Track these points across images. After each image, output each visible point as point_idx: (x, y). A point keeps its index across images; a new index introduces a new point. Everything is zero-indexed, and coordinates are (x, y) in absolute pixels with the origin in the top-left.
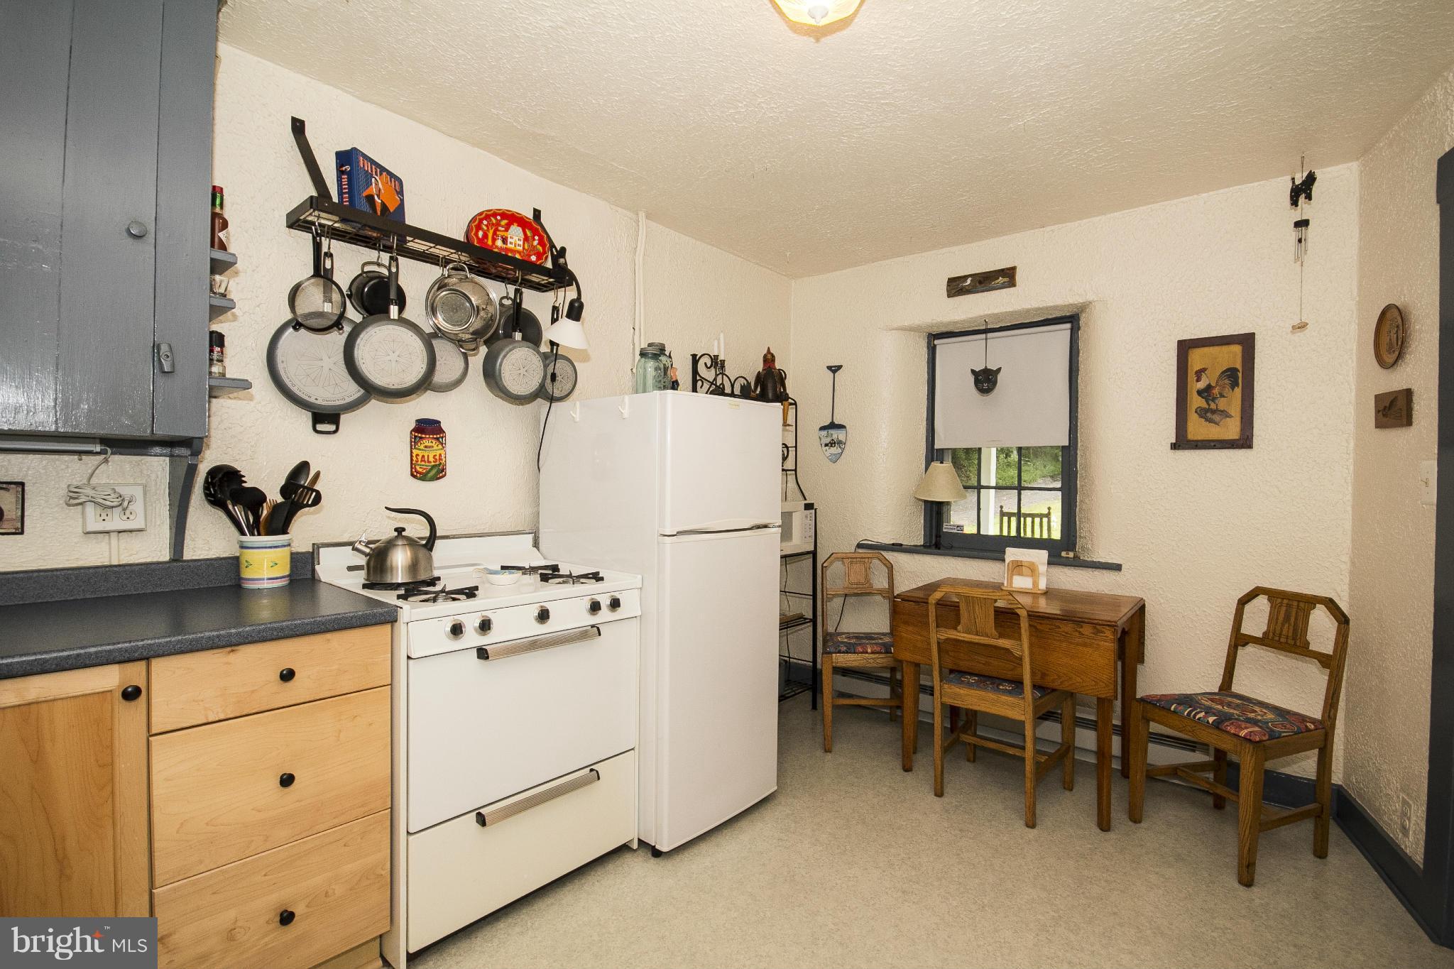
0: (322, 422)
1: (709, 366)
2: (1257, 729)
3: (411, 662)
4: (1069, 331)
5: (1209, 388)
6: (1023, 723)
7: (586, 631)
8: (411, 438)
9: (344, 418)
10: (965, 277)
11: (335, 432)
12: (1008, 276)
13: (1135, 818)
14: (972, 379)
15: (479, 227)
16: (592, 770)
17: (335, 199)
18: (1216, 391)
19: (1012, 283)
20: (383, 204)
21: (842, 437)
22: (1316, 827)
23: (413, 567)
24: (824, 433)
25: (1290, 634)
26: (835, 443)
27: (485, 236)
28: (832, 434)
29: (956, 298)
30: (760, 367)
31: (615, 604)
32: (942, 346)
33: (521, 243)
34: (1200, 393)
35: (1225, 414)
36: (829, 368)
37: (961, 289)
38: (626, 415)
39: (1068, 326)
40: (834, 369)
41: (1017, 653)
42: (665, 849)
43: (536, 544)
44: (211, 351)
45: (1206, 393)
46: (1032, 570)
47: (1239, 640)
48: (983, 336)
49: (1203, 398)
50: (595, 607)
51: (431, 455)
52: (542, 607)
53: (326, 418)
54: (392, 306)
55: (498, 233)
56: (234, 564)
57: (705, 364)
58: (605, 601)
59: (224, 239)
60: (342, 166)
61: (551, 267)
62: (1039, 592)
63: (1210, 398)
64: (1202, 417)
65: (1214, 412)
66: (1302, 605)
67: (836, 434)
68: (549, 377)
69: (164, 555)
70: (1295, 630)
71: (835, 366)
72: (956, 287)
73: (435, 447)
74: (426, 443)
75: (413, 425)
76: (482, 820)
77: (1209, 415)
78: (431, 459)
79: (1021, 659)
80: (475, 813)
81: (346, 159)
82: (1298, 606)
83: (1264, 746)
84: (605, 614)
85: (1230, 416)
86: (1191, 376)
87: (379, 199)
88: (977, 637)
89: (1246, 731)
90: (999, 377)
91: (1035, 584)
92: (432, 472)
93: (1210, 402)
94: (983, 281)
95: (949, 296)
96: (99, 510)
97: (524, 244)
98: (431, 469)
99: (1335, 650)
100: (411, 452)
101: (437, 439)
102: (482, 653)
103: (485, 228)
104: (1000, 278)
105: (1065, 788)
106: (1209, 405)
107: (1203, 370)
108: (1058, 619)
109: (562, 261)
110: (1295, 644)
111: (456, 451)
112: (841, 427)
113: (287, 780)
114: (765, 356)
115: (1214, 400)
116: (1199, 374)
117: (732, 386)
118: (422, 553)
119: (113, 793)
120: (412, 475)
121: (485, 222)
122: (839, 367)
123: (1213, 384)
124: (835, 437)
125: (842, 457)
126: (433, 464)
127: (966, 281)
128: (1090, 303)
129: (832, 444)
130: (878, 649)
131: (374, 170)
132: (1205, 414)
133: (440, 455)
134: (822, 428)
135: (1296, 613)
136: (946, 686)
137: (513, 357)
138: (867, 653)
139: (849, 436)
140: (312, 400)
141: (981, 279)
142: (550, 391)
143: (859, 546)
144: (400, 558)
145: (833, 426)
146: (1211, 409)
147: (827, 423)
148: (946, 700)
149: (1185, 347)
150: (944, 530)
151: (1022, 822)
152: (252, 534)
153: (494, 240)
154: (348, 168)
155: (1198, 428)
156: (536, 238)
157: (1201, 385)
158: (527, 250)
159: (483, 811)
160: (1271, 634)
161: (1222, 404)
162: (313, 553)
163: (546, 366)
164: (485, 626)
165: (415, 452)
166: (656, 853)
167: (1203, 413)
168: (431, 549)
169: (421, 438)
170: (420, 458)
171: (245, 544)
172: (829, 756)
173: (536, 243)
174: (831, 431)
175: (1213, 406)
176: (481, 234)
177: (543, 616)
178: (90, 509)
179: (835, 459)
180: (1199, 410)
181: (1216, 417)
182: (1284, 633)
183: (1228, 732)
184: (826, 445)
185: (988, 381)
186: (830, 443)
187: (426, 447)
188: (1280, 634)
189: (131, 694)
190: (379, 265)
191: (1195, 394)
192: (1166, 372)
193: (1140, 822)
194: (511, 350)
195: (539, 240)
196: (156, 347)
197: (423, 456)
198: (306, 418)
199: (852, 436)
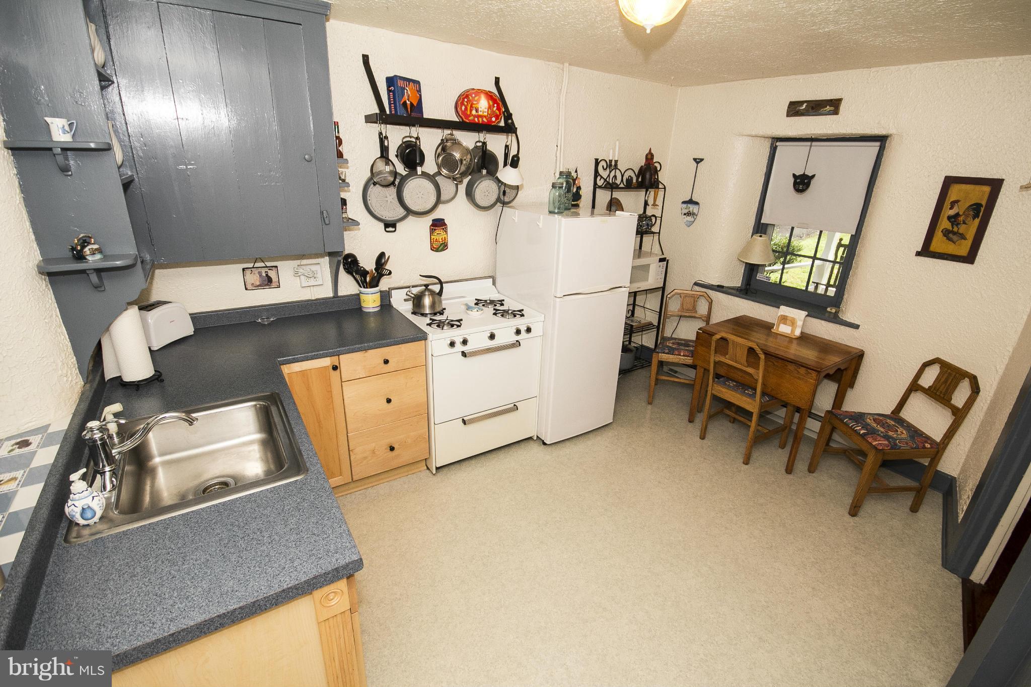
0: (388, 227)
1: (605, 168)
2: (886, 442)
3: (433, 357)
4: (879, 147)
5: (957, 215)
6: (752, 413)
7: (514, 344)
8: (430, 230)
9: (398, 225)
10: (802, 103)
11: (395, 231)
12: (833, 106)
13: (812, 469)
14: (792, 180)
15: (462, 104)
16: (515, 405)
17: (388, 112)
18: (961, 219)
19: (836, 112)
20: (411, 103)
21: (695, 211)
22: (916, 496)
23: (433, 305)
24: (685, 206)
25: (943, 391)
26: (690, 214)
27: (466, 109)
28: (689, 208)
29: (792, 118)
30: (643, 162)
31: (529, 330)
32: (782, 147)
33: (486, 110)
34: (949, 218)
35: (963, 237)
36: (695, 160)
37: (797, 112)
38: (541, 226)
39: (878, 144)
40: (698, 161)
41: (756, 377)
42: (548, 443)
43: (494, 283)
44: (342, 209)
45: (953, 219)
46: (793, 323)
47: (914, 387)
48: (809, 143)
49: (950, 222)
50: (518, 332)
51: (440, 238)
52: (491, 332)
53: (390, 225)
54: (418, 167)
55: (473, 106)
56: (357, 298)
57: (603, 166)
58: (523, 329)
59: (341, 150)
60: (390, 87)
61: (504, 125)
62: (794, 337)
63: (955, 223)
64: (945, 236)
65: (955, 233)
66: (957, 375)
67: (692, 208)
68: (502, 193)
69: (331, 295)
70: (947, 389)
71: (699, 159)
72: (795, 109)
73: (442, 234)
74: (437, 232)
75: (431, 223)
76: (464, 422)
77: (951, 235)
78: (440, 240)
79: (757, 380)
80: (461, 419)
81: (391, 81)
82: (955, 375)
83: (884, 452)
84: (523, 334)
85: (965, 239)
86: (947, 204)
87: (409, 101)
88: (736, 364)
89: (877, 442)
90: (813, 182)
91: (793, 331)
92: (440, 247)
93: (954, 226)
94: (816, 107)
95: (788, 116)
96: (306, 278)
97: (488, 110)
98: (440, 246)
99: (963, 407)
100: (431, 238)
101: (443, 229)
102: (464, 354)
103: (466, 104)
104: (828, 107)
105: (779, 447)
106: (953, 228)
107: (957, 202)
108: (788, 361)
109: (510, 121)
110: (943, 398)
111: (453, 235)
112: (697, 203)
113: (389, 401)
114: (647, 155)
115: (957, 225)
116: (953, 204)
117: (622, 176)
118: (437, 297)
119: (332, 401)
120: (431, 249)
121: (466, 100)
122: (702, 160)
123: (961, 213)
124: (691, 209)
125: (694, 224)
126: (441, 243)
127: (802, 105)
128: (891, 135)
129: (688, 214)
130: (687, 353)
131: (405, 84)
132: (948, 234)
133: (445, 238)
134: (684, 202)
135: (952, 379)
136: (715, 385)
137: (482, 186)
138: (680, 355)
139: (701, 210)
140: (384, 218)
141: (814, 106)
142: (502, 199)
143: (696, 284)
144: (427, 301)
145: (691, 202)
146: (954, 231)
147: (688, 200)
148: (713, 392)
149: (949, 182)
150: (757, 278)
151: (742, 461)
152: (364, 287)
153: (471, 111)
154: (392, 88)
155: (939, 243)
156: (495, 105)
157: (952, 212)
158: (490, 115)
159: (465, 418)
160: (933, 388)
161: (962, 229)
162: (389, 291)
163: (499, 188)
164: (465, 342)
165: (432, 237)
166: (544, 444)
167: (947, 233)
168: (441, 296)
169: (435, 229)
170: (435, 240)
171: (362, 292)
172: (650, 407)
173: (495, 109)
174: (689, 205)
175: (955, 229)
176: (463, 108)
177: (492, 337)
178: (302, 277)
179: (689, 224)
180: (944, 231)
181: (955, 238)
182: (940, 390)
183: (868, 441)
184: (685, 214)
185: (802, 183)
186: (687, 213)
187: (438, 234)
188: (938, 390)
189: (335, 368)
190: (411, 137)
191: (945, 219)
192: (930, 198)
193: (813, 473)
194: (480, 183)
195: (497, 107)
196: (322, 213)
197: (436, 239)
198: (382, 225)
199: (703, 212)
